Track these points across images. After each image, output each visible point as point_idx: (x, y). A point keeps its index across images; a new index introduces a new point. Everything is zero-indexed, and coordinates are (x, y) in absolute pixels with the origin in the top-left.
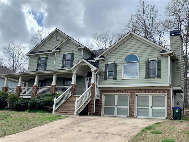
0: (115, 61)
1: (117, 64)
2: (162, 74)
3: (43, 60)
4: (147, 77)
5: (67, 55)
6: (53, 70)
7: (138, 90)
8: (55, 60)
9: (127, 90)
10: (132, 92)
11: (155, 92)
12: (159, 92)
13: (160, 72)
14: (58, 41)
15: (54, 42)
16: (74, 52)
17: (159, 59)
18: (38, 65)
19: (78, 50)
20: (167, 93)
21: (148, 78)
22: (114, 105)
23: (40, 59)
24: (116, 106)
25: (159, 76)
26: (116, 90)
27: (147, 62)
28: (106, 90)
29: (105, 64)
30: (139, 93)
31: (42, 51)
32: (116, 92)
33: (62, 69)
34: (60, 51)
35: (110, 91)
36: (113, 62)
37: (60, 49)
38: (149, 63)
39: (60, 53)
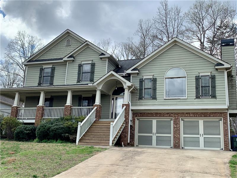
0: (153, 75)
1: (156, 79)
2: (218, 94)
3: (49, 71)
4: (198, 97)
5: (84, 65)
6: (65, 85)
7: (185, 114)
8: (67, 71)
9: (170, 114)
10: (176, 115)
11: (208, 116)
12: (212, 116)
13: (215, 91)
14: (70, 47)
15: (64, 47)
16: (94, 62)
17: (213, 74)
18: (40, 78)
19: (100, 60)
20: (222, 118)
21: (200, 98)
22: (151, 132)
23: (43, 70)
24: (154, 134)
25: (214, 96)
26: (154, 114)
27: (197, 78)
28: (141, 113)
29: (140, 79)
30: (187, 117)
31: (46, 59)
32: (154, 115)
33: (78, 84)
34: (74, 60)
35: (146, 114)
36: (151, 77)
37: (74, 58)
38: (200, 78)
39: (74, 62)
